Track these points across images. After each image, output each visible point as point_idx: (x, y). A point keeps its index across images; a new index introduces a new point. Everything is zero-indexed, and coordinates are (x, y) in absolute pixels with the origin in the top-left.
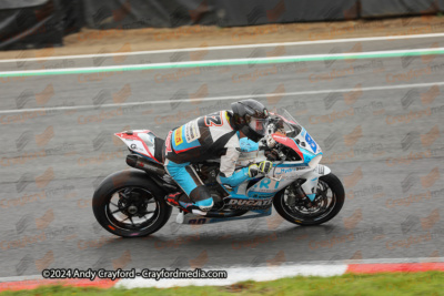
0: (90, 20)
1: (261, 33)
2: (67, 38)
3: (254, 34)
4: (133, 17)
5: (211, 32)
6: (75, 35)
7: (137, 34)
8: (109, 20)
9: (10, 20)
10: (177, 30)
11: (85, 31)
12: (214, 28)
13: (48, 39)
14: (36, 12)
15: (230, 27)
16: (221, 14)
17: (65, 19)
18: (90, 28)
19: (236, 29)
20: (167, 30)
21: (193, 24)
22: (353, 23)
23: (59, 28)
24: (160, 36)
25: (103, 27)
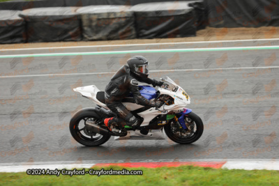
0: (211, 22)
2: (198, 32)
4: (234, 21)
6: (203, 30)
7: (236, 30)
8: (222, 22)
9: (169, 21)
11: (208, 28)
13: (188, 32)
14: (182, 17)
17: (198, 22)
18: (210, 26)
21: (268, 26)
23: (194, 26)
24: (250, 32)
25: (218, 26)
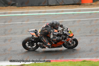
1: (26, 8)
3: (24, 9)
5: (15, 8)
10: (7, 7)
12: (15, 7)
15: (19, 7)
16: (17, 4)
19: (20, 7)
20: (5, 7)
22: (47, 7)
